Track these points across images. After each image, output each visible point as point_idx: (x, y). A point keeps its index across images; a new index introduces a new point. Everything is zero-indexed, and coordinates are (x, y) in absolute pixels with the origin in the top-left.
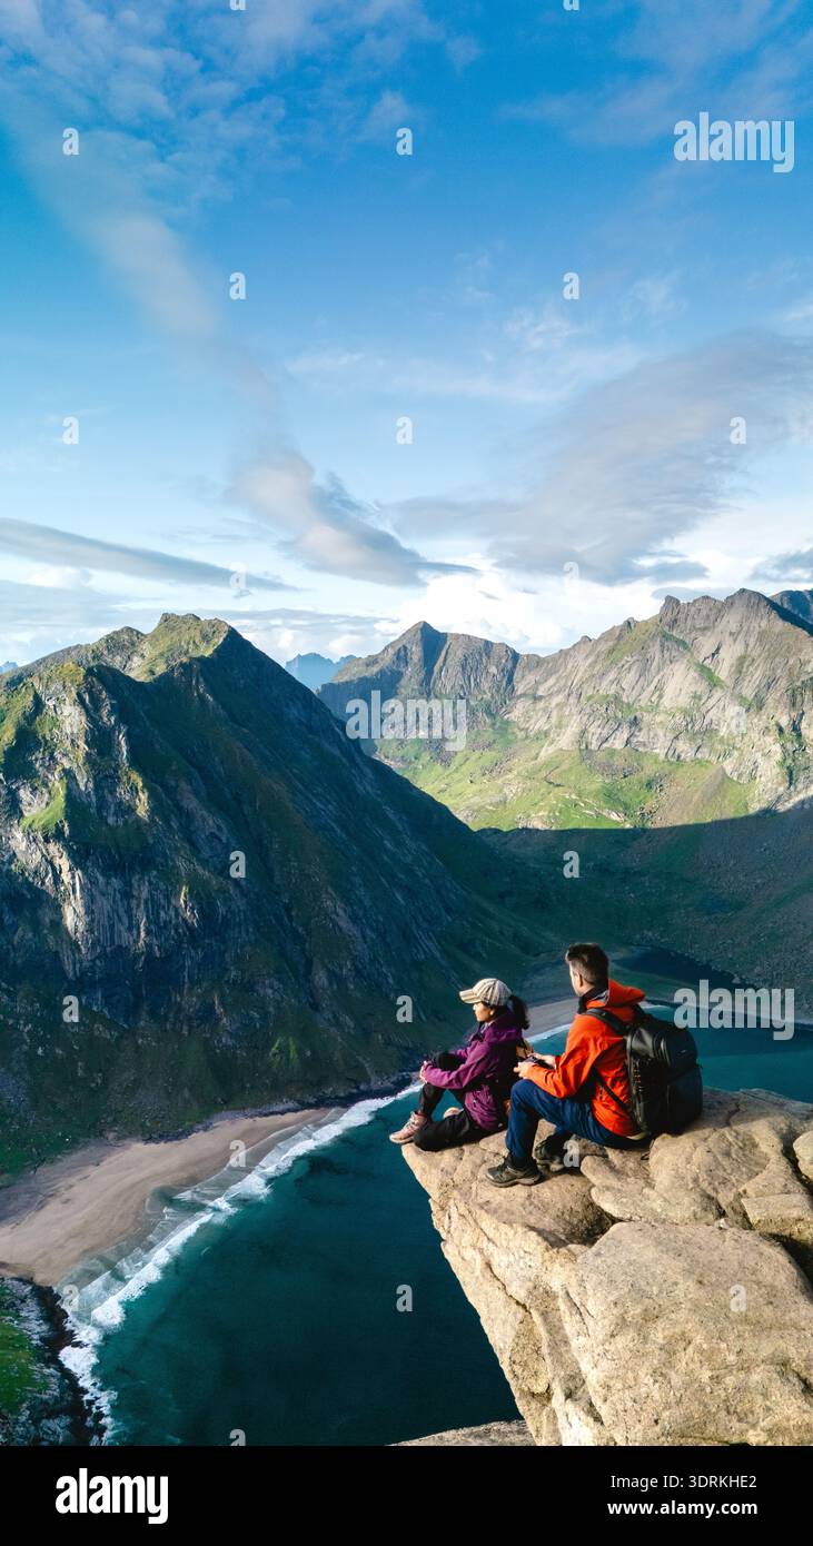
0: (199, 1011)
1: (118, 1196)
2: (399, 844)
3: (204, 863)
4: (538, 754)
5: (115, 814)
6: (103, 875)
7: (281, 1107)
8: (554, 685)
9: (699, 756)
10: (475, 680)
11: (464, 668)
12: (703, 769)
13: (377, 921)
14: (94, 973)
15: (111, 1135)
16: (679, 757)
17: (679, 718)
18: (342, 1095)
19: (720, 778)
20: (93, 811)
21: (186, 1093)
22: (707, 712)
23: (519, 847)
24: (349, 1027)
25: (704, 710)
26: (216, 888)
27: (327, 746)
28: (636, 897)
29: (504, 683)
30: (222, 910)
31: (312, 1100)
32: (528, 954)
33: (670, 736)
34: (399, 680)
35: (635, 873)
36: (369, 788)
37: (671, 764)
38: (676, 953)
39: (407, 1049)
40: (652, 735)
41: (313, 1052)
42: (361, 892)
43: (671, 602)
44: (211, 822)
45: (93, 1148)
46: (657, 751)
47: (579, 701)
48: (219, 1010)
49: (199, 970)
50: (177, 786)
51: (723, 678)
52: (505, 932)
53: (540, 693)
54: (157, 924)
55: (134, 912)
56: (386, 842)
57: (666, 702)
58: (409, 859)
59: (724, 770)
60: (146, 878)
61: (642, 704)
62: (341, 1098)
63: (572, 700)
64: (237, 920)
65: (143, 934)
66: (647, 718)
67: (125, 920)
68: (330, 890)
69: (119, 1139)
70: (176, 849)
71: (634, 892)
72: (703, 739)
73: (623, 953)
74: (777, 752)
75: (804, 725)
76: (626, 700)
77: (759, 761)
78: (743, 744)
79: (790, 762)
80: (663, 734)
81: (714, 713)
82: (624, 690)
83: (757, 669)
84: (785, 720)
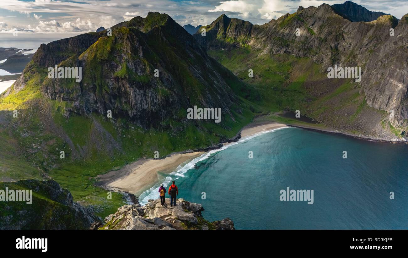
0: (166, 126)
1: (148, 172)
2: (218, 82)
3: (166, 86)
4: (257, 56)
5: (140, 72)
6: (138, 89)
7: (189, 151)
8: (263, 34)
9: (306, 56)
10: (239, 33)
11: (236, 29)
12: (307, 60)
13: (213, 103)
14: (137, 116)
15: (145, 158)
16: (300, 56)
17: (301, 45)
18: (204, 148)
19: (312, 62)
20: (134, 71)
21: (164, 147)
22: (309, 43)
23: (251, 83)
24: (206, 131)
26: (169, 94)
27: (197, 53)
28: (285, 97)
29: (248, 34)
30: (171, 100)
31: (197, 150)
32: (254, 112)
33: (298, 50)
34: (217, 33)
35: (285, 90)
36: (210, 66)
37: (297, 58)
39: (222, 137)
40: (292, 49)
41: (197, 137)
42: (209, 95)
43: (301, 7)
44: (167, 75)
45: (140, 160)
46: (294, 54)
47: (270, 39)
48: (171, 126)
49: (165, 115)
50: (157, 65)
51: (314, 32)
52: (248, 107)
53: (259, 37)
54: (154, 103)
55: (147, 100)
56: (215, 81)
57: (297, 39)
58: (221, 86)
59: (313, 60)
60: (150, 90)
61: (290, 40)
62: (204, 149)
63: (269, 39)
64: (175, 102)
65: (150, 106)
66: (291, 44)
67: (145, 102)
68: (200, 94)
69: (147, 158)
70: (158, 82)
71: (284, 96)
72: (307, 51)
73: (281, 112)
74: (329, 55)
75: (339, 46)
76: (285, 39)
77: (324, 57)
78: (319, 52)
79: (333, 58)
80: (295, 50)
81: (311, 43)
82: (284, 36)
83: (326, 29)
84: (333, 45)
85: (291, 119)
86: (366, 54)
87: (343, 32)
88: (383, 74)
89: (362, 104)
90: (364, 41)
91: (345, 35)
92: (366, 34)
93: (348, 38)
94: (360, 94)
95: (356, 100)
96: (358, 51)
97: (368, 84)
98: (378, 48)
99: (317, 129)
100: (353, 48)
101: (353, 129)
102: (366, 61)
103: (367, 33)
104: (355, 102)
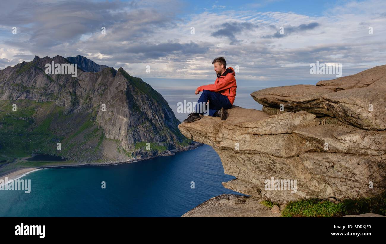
9: (48, 100)
12: (50, 104)
16: (42, 101)
17: (42, 90)
19: (55, 106)
22: (50, 88)
25: (49, 88)
28: (32, 141)
33: (39, 95)
35: (31, 134)
37: (40, 103)
38: (45, 154)
40: (33, 95)
43: (36, 57)
46: (36, 99)
47: (8, 86)
51: (54, 79)
57: (37, 86)
59: (55, 104)
61: (30, 86)
63: (6, 85)
66: (31, 90)
71: (31, 140)
72: (49, 96)
73: (29, 157)
74: (70, 99)
75: (76, 91)
76: (24, 85)
77: (65, 101)
78: (61, 97)
79: (73, 101)
80: (37, 95)
81: (52, 89)
82: (23, 82)
83: (63, 77)
84: (71, 90)
85: (40, 161)
86: (99, 97)
87: (78, 80)
88: (112, 112)
89: (101, 137)
90: (96, 87)
91: (80, 82)
92: (96, 82)
93: (83, 84)
94: (99, 129)
95: (96, 134)
96: (93, 95)
97: (104, 121)
98: (106, 92)
99: (67, 165)
100: (88, 92)
101: (98, 159)
102: (99, 102)
103: (96, 80)
104: (96, 136)
